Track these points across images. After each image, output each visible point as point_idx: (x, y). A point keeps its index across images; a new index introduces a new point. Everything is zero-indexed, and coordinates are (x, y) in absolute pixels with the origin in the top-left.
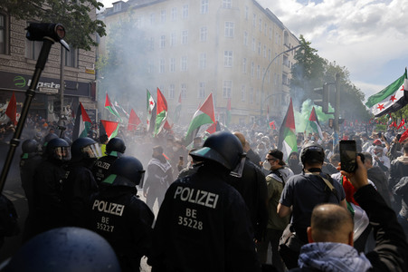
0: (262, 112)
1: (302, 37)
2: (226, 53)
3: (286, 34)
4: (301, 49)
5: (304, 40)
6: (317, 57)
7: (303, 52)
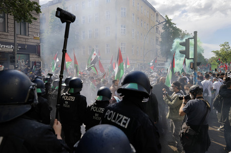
0: (144, 61)
1: (166, 16)
2: (122, 26)
3: (157, 15)
4: (166, 24)
5: (168, 18)
6: (175, 28)
7: (167, 25)
